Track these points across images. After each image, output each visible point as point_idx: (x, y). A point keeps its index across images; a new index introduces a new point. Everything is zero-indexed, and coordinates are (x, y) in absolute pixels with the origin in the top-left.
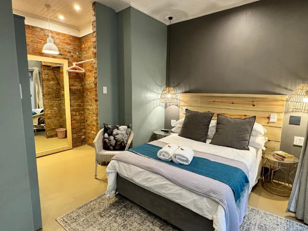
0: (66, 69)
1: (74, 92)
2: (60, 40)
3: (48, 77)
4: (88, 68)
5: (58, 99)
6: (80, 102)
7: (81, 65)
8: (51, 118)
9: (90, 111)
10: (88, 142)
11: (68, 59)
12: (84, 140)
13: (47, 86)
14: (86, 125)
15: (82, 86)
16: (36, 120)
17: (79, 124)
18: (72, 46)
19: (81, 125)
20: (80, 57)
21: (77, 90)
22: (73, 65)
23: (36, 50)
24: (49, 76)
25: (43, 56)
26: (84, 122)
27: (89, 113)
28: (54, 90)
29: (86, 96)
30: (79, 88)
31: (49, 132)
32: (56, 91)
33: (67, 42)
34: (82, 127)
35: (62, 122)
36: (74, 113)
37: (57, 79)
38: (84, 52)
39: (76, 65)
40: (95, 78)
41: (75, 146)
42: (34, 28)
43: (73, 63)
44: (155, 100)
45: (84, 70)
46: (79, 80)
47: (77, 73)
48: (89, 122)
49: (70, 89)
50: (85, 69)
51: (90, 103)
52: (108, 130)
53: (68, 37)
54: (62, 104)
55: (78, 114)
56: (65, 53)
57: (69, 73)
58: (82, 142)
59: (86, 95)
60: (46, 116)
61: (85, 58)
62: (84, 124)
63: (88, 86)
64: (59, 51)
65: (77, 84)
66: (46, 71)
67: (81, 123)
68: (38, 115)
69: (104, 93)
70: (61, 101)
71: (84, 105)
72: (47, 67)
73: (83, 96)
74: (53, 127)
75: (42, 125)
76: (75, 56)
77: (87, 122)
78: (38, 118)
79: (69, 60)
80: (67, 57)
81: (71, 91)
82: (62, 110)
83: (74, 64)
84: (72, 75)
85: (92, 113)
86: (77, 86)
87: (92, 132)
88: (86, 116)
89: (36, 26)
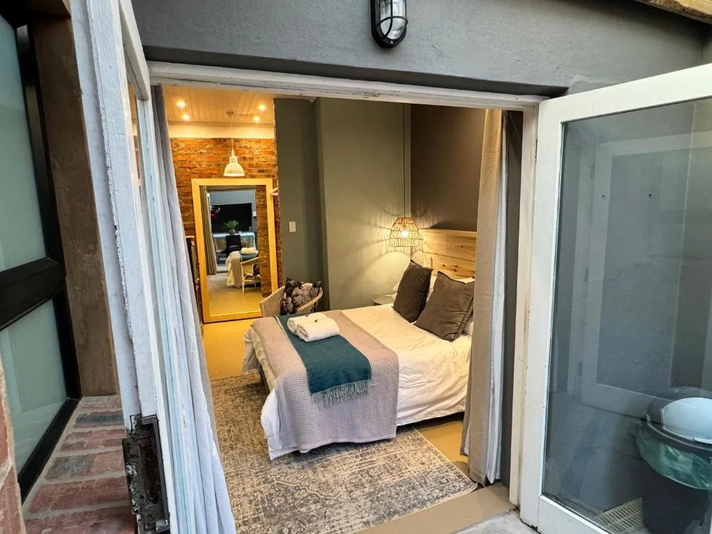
0: (270, 191)
11: (273, 176)
16: (251, 267)
31: (265, 287)
44: (382, 241)
52: (289, 288)
56: (270, 168)
57: (275, 198)
69: (290, 231)
75: (258, 275)
78: (253, 265)
80: (271, 174)
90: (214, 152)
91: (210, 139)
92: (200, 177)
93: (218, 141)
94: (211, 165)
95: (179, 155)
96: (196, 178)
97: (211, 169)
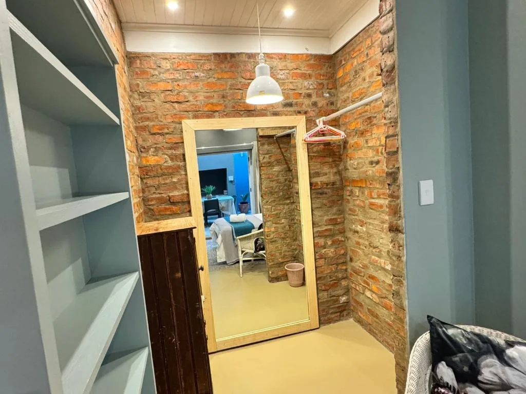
0: (302, 136)
1: (320, 191)
2: (287, 71)
3: (269, 158)
4: (353, 127)
5: (288, 201)
6: (334, 214)
7: (335, 123)
8: (275, 241)
9: (360, 237)
10: (357, 313)
11: (306, 113)
12: (345, 306)
13: (267, 176)
14: (349, 270)
15: (339, 173)
16: (252, 242)
17: (333, 268)
18: (313, 79)
19: (337, 271)
20: (332, 104)
21: (327, 184)
22: (317, 126)
23: (240, 106)
24: (271, 156)
25: (253, 116)
26: (344, 263)
27: (358, 243)
28: (280, 183)
29: (349, 198)
30: (332, 178)
31: (273, 269)
32: (285, 185)
33: (303, 74)
34: (340, 275)
35: (296, 249)
36: (321, 241)
37: (285, 160)
38: (344, 88)
39: (324, 123)
40: (388, 153)
41: (325, 320)
42: (235, 57)
43: (317, 121)
45: (343, 133)
46: (331, 160)
47: (327, 144)
48: (357, 265)
49: (311, 184)
50: (345, 131)
51: (361, 217)
52: (455, 354)
53: (305, 61)
54: (296, 210)
55: (329, 243)
56: (300, 100)
57: (309, 145)
58: (341, 312)
59: (349, 196)
60: (267, 236)
61: (344, 101)
62: (344, 268)
63: (353, 174)
64: (286, 96)
65: (326, 169)
66: (266, 147)
67: (337, 265)
68: (254, 235)
69: (423, 203)
70: (294, 206)
71: (344, 220)
72: (267, 139)
73: (341, 197)
74: (280, 260)
75: (261, 252)
76: (322, 103)
77: (353, 264)
78: (254, 240)
79: (308, 115)
80: (304, 108)
81: (313, 188)
82: (295, 224)
83: (320, 122)
84: (315, 149)
85: (367, 243)
86: (328, 175)
87: (368, 294)
88: (349, 249)
89: (239, 52)
90: (216, 76)
91: (210, 55)
92: (196, 117)
93: (222, 58)
94: (212, 97)
95: (162, 80)
96: (189, 118)
97: (212, 104)
